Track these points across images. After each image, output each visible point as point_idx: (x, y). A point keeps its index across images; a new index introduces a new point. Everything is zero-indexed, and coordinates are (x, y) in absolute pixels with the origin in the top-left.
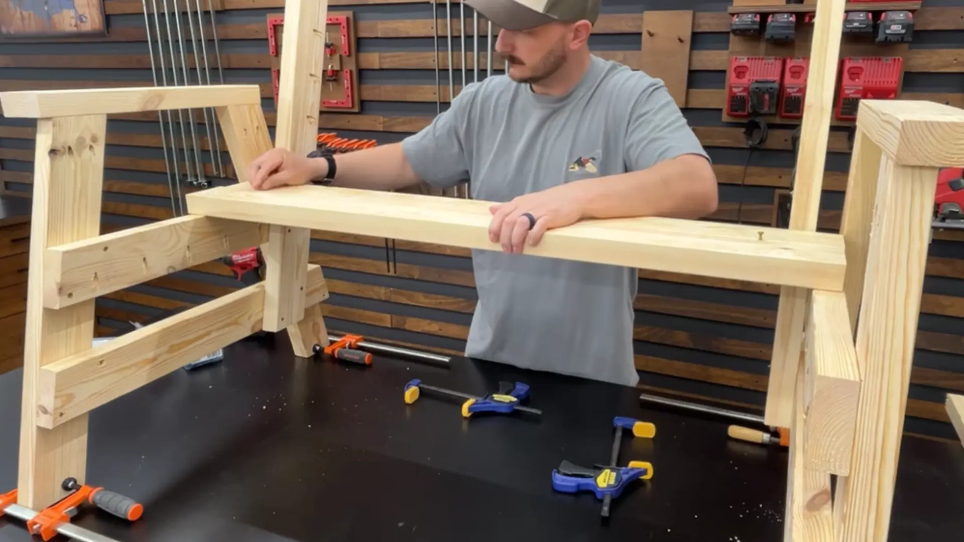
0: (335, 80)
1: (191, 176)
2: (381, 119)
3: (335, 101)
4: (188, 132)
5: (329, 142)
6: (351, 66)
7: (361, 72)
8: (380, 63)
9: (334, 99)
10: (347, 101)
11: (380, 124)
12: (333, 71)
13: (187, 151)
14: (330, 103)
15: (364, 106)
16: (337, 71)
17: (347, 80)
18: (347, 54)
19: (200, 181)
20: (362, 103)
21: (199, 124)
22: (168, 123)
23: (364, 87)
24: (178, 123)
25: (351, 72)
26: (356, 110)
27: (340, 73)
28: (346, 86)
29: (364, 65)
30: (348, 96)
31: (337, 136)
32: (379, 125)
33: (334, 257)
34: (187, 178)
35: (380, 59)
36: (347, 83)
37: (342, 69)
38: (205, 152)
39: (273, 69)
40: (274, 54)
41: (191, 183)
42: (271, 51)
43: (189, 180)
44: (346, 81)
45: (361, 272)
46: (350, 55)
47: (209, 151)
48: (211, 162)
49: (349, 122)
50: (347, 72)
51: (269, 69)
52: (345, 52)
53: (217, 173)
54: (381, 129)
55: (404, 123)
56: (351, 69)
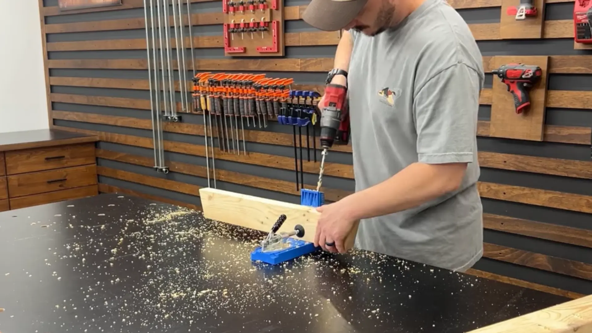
0: (265, 30)
1: (167, 112)
2: (299, 61)
3: (266, 48)
4: (167, 77)
5: (256, 81)
6: (278, 17)
7: (286, 23)
8: (300, 14)
9: (264, 46)
10: (274, 46)
11: (298, 65)
12: (265, 23)
13: (166, 92)
14: (262, 49)
15: (287, 51)
16: (268, 23)
17: (275, 30)
18: (275, 8)
19: (173, 116)
20: (286, 48)
21: (174, 70)
22: (154, 70)
23: (288, 34)
24: (161, 70)
25: (278, 22)
26: (281, 54)
27: (270, 24)
28: (273, 35)
29: (288, 17)
30: (275, 43)
31: (266, 77)
32: (297, 67)
33: (262, 180)
34: (165, 114)
35: (300, 10)
36: (274, 31)
37: (271, 22)
38: (177, 92)
39: (225, 24)
40: (226, 12)
41: (167, 117)
42: (224, 9)
43: (166, 115)
44: (273, 31)
45: (280, 192)
46: (277, 9)
47: (180, 92)
48: (181, 101)
49: (276, 65)
50: (274, 23)
51: (223, 24)
52: (274, 7)
53: (185, 109)
54: (299, 70)
55: (315, 64)
56: (277, 20)
